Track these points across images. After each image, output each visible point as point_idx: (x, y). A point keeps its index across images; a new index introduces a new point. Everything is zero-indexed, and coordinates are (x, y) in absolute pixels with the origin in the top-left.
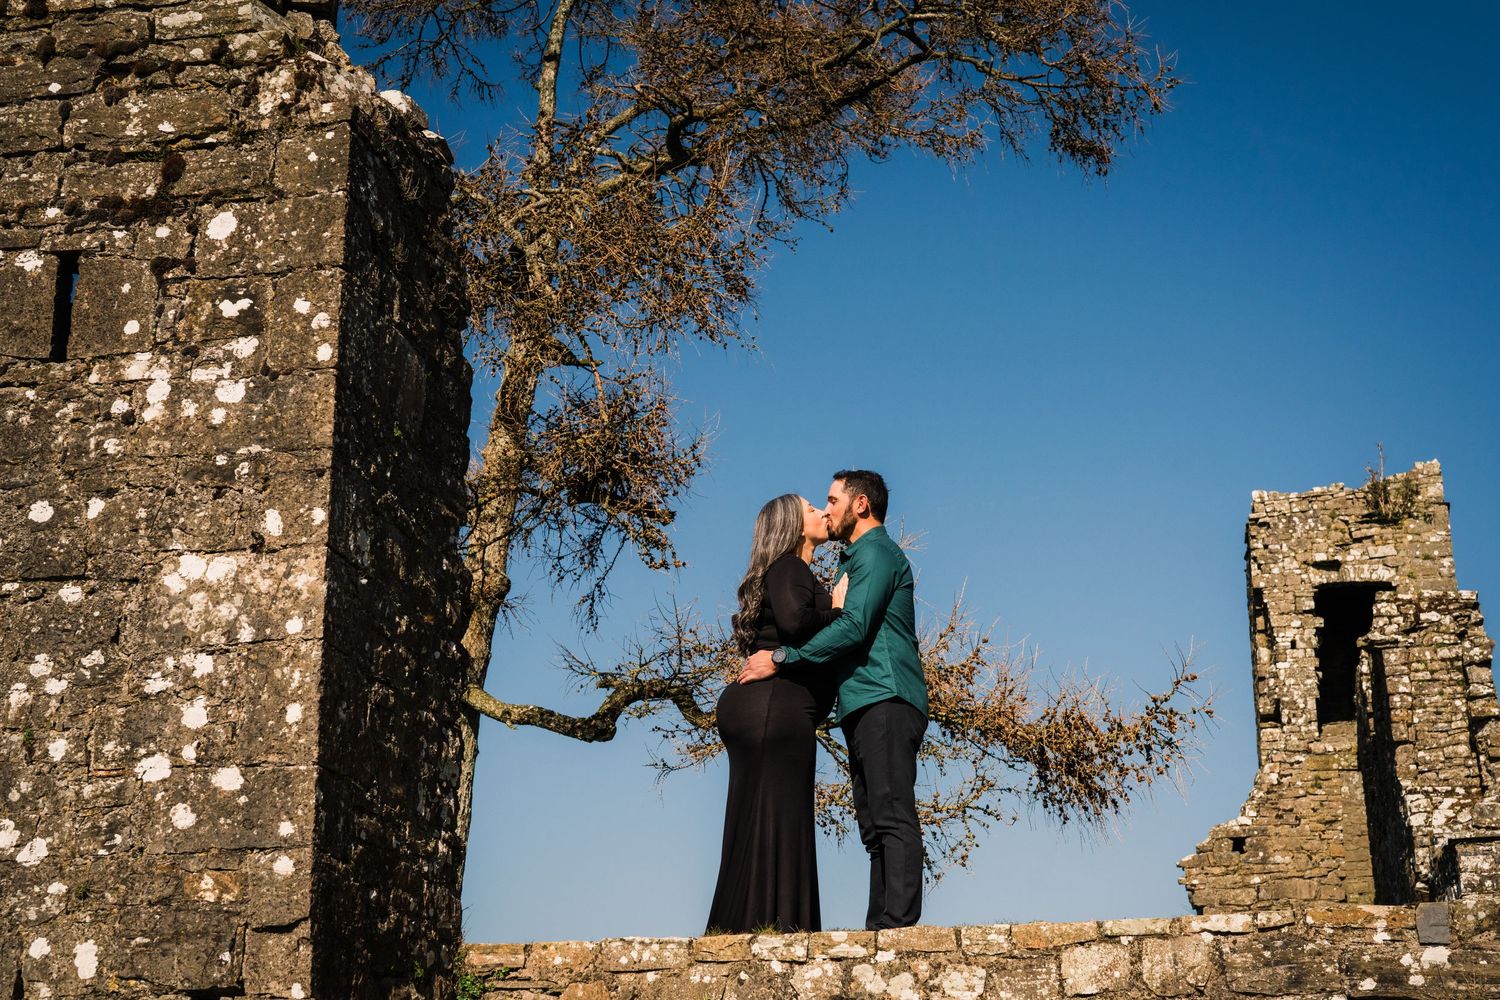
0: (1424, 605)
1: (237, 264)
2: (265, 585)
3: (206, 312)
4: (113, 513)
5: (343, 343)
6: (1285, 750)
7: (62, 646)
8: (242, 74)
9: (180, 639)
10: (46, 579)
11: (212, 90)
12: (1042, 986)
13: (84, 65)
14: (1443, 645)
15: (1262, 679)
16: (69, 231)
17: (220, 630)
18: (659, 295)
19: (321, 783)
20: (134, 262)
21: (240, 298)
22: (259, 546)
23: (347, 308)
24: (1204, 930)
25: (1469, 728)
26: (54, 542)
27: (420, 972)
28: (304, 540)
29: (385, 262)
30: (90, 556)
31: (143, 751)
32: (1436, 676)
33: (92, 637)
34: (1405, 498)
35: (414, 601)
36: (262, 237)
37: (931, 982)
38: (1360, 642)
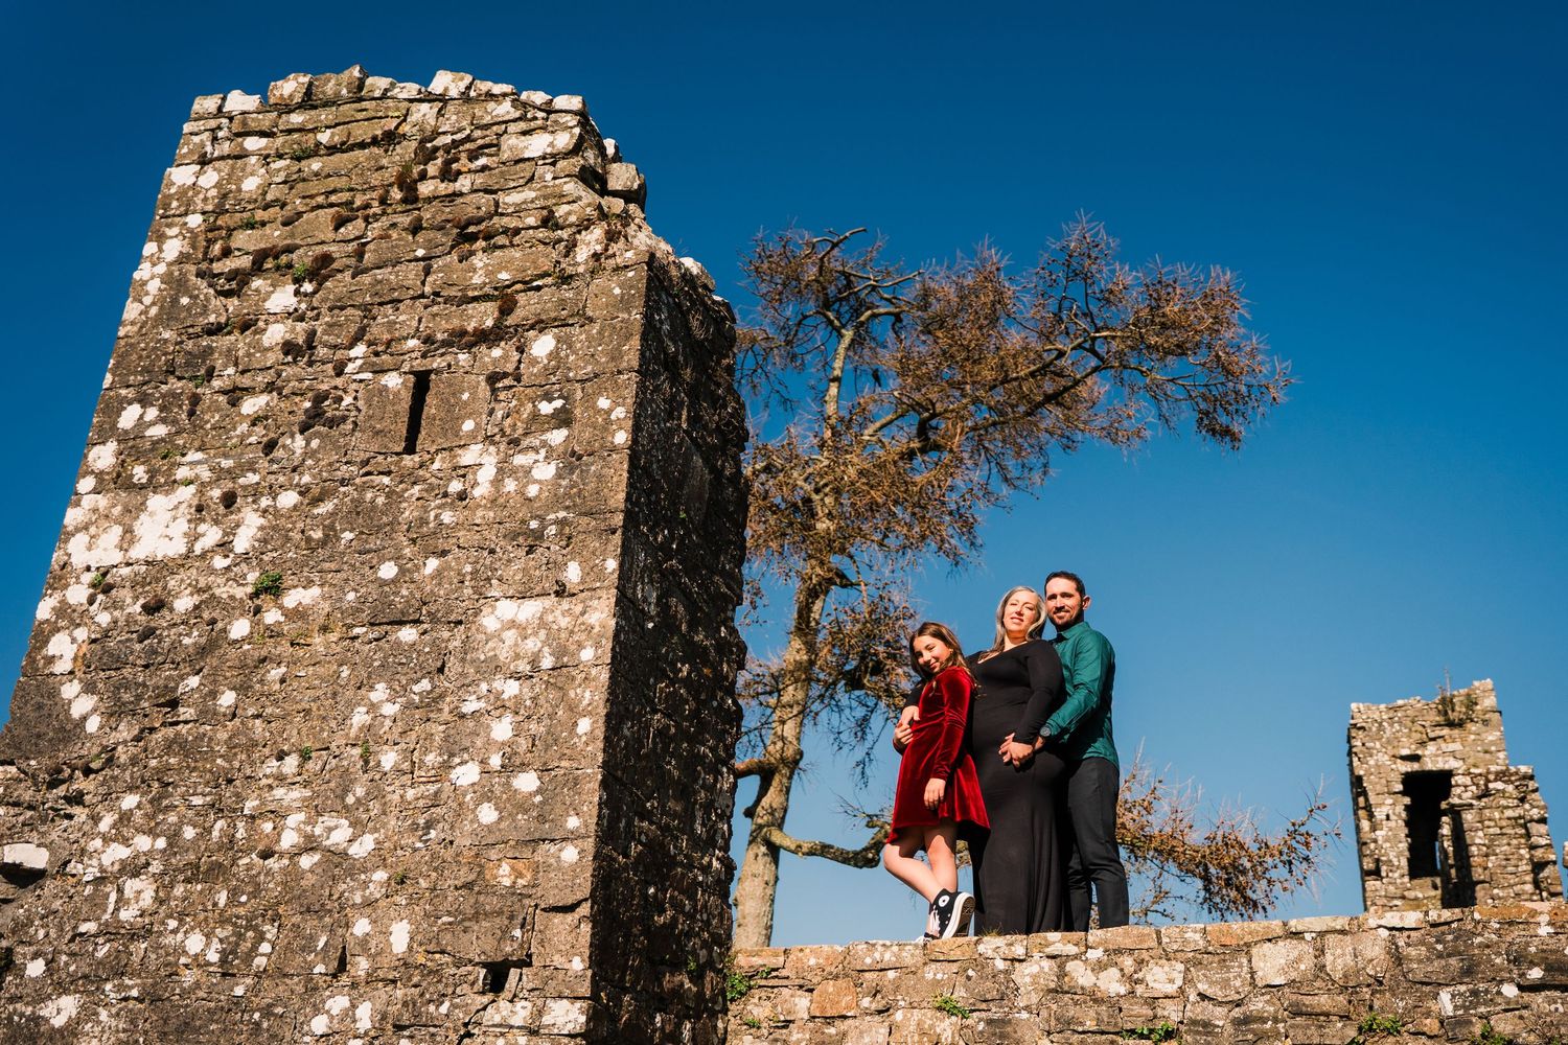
0: (1492, 777)
1: (554, 374)
2: (564, 622)
3: (528, 411)
4: (444, 569)
5: (636, 429)
6: (1386, 896)
7: (398, 676)
8: (564, 234)
9: (495, 668)
10: (388, 624)
11: (541, 247)
12: (1235, 978)
13: (444, 234)
14: (1508, 807)
15: (1365, 844)
16: (424, 356)
17: (526, 660)
18: (910, 527)
19: (604, 784)
20: (473, 377)
21: (554, 399)
22: (561, 592)
23: (641, 404)
24: (1380, 926)
25: (1533, 871)
26: (396, 594)
27: (692, 965)
28: (598, 584)
29: (675, 379)
30: (425, 604)
31: (457, 760)
32: (1504, 831)
33: (422, 668)
34: (1467, 707)
35: (694, 654)
36: (574, 353)
37: (1136, 976)
38: (1444, 805)
